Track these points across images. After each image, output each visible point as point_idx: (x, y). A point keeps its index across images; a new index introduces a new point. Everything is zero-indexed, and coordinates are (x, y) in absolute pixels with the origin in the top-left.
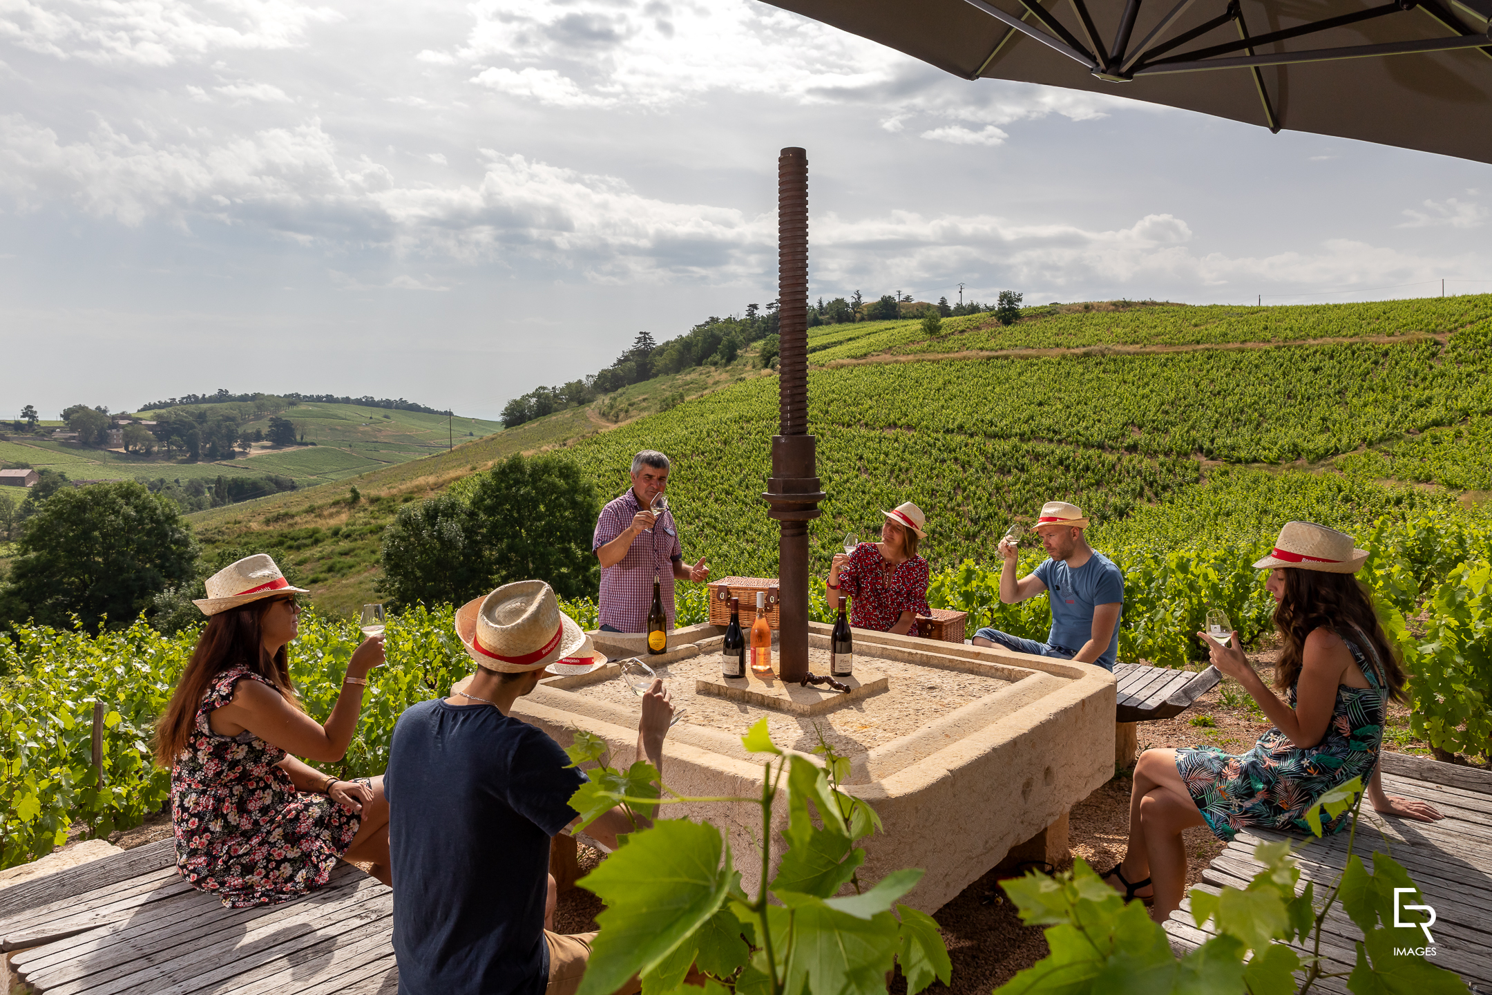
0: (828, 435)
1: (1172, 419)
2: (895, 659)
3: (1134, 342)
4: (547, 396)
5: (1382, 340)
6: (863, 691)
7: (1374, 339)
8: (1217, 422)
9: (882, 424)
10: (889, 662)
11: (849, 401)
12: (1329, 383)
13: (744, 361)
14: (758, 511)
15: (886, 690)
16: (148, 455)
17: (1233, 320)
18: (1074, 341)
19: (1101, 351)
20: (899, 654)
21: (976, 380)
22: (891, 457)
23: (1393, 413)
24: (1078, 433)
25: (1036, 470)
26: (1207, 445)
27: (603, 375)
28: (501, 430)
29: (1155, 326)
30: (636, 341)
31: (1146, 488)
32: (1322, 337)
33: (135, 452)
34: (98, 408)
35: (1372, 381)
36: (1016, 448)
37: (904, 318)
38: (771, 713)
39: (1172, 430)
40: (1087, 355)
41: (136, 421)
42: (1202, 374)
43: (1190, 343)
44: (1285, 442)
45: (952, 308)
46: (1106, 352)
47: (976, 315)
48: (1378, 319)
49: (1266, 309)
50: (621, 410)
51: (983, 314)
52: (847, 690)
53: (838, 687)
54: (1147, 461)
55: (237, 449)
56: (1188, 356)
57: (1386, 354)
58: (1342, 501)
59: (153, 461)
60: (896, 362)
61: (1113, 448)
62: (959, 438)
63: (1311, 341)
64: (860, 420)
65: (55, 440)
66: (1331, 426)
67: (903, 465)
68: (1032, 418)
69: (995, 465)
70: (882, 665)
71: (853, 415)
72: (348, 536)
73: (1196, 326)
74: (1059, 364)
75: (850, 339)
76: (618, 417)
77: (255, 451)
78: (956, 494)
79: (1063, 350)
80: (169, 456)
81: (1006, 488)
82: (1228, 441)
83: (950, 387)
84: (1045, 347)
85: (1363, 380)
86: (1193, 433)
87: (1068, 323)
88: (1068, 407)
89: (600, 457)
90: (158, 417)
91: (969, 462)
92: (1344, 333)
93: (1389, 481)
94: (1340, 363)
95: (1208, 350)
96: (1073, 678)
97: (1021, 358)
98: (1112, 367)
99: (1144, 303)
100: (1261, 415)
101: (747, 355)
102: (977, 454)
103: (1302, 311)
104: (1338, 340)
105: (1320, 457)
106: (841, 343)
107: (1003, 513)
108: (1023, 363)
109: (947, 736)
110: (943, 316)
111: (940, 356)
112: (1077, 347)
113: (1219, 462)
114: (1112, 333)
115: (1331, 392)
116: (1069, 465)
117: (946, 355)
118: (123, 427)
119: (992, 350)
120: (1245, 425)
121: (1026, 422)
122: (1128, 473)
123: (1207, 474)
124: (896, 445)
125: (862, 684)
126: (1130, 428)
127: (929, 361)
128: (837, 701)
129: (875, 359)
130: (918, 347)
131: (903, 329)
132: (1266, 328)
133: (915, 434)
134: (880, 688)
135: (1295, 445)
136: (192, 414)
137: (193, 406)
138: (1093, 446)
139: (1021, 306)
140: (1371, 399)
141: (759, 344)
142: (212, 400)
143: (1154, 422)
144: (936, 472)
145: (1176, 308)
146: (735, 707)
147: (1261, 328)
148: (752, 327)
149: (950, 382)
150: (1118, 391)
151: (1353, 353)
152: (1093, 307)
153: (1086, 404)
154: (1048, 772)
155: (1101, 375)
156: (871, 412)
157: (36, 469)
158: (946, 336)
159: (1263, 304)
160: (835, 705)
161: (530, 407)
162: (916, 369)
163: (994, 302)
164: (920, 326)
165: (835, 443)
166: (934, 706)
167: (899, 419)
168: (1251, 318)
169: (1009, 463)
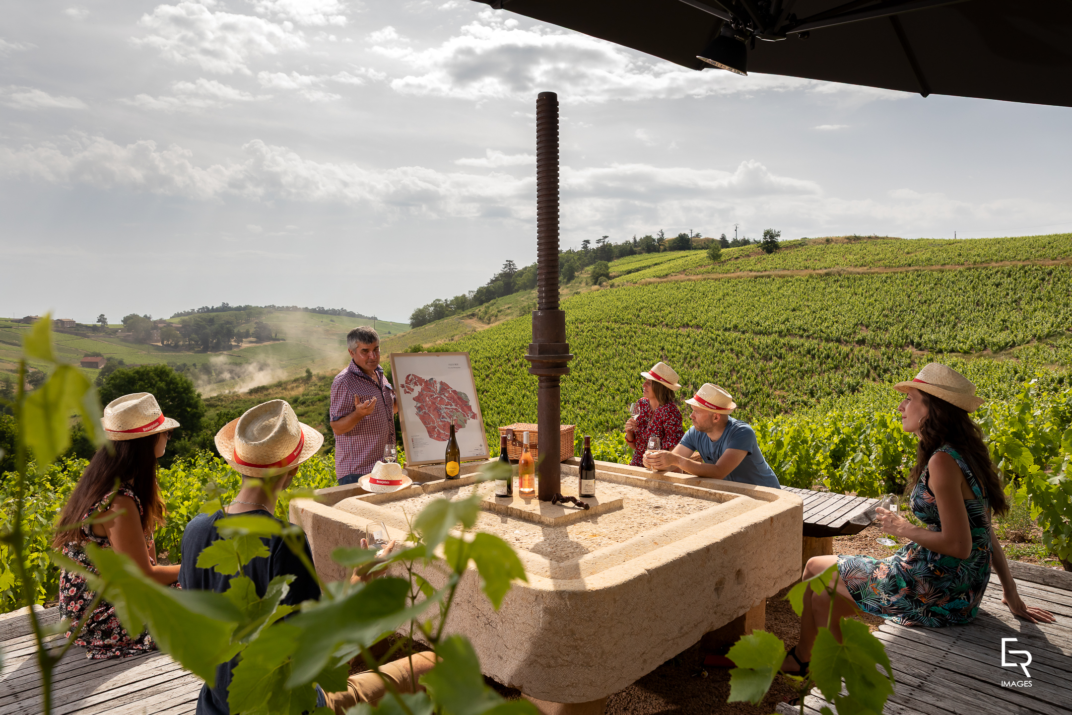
0: (639, 333)
1: (891, 320)
2: (635, 486)
3: (862, 266)
4: (441, 306)
5: (1047, 263)
6: (600, 509)
7: (1041, 262)
8: (924, 323)
9: (679, 324)
10: (630, 488)
11: (654, 308)
12: (1008, 294)
13: (580, 280)
14: (588, 387)
15: (621, 508)
16: (176, 348)
17: (935, 249)
18: (819, 265)
19: (838, 272)
20: (639, 482)
21: (746, 292)
22: (684, 348)
23: (1056, 316)
24: (822, 331)
25: (790, 357)
26: (916, 340)
27: (480, 291)
28: (410, 329)
29: (878, 254)
30: (504, 266)
31: (872, 371)
32: (1001, 261)
33: (168, 345)
34: (146, 316)
35: (1040, 293)
36: (775, 342)
37: (695, 249)
38: (525, 524)
39: (891, 329)
40: (827, 274)
41: (168, 324)
42: (912, 288)
43: (904, 266)
44: (975, 338)
45: (730, 242)
46: (842, 272)
47: (747, 246)
48: (1044, 247)
49: (960, 242)
50: (493, 315)
51: (752, 246)
52: (587, 507)
53: (580, 504)
54: (872, 352)
55: (233, 343)
56: (902, 276)
57: (1050, 273)
58: (1017, 380)
59: (179, 351)
60: (689, 280)
61: (847, 342)
62: (734, 334)
63: (994, 264)
64: (662, 322)
65: (118, 337)
66: (1009, 326)
67: (694, 354)
68: (787, 320)
69: (760, 354)
70: (624, 490)
71: (657, 318)
72: (303, 403)
73: (908, 253)
74: (808, 281)
75: (656, 264)
76: (490, 320)
77: (245, 345)
78: (732, 375)
79: (810, 271)
80: (189, 348)
81: (768, 371)
82: (932, 337)
83: (728, 298)
84: (797, 269)
85: (1033, 292)
86: (906, 331)
87: (814, 252)
88: (814, 312)
89: (477, 348)
90: (184, 321)
91: (741, 352)
92: (1019, 258)
93: (1053, 366)
94: (1016, 280)
95: (917, 271)
96: (770, 501)
97: (780, 277)
98: (846, 283)
99: (870, 238)
100: (956, 318)
101: (582, 276)
102: (747, 346)
103: (988, 243)
104: (1014, 263)
105: (1001, 349)
106: (649, 267)
107: (766, 389)
108: (781, 280)
109: (655, 543)
110: (723, 247)
111: (721, 276)
112: (821, 269)
113: (925, 353)
114: (846, 259)
115: (1009, 301)
116: (815, 354)
117: (725, 275)
118: (161, 329)
119: (758, 271)
120: (945, 325)
121: (783, 323)
122: (858, 360)
123: (916, 361)
124: (688, 339)
125: (600, 503)
126: (860, 327)
127: (713, 279)
128: (578, 516)
129: (673, 278)
130: (705, 270)
131: (694, 257)
132: (960, 255)
133: (702, 332)
134: (616, 507)
135: (983, 340)
136: (205, 320)
137: (206, 314)
138: (832, 341)
139: (780, 240)
140: (1040, 306)
141: (590, 268)
142: (217, 310)
143: (877, 323)
144: (717, 359)
145: (894, 241)
146: (499, 519)
147: (956, 255)
148: (586, 256)
149: (728, 294)
150: (851, 300)
151: (1026, 272)
152: (832, 240)
153: (827, 310)
154: (739, 573)
155: (839, 289)
156: (670, 316)
157: (105, 356)
158: (725, 261)
159: (958, 238)
160: (576, 519)
161: (430, 314)
162: (703, 285)
163: (760, 238)
164: (706, 255)
165: (645, 338)
166: (655, 521)
167: (691, 321)
168: (949, 248)
169: (770, 352)
